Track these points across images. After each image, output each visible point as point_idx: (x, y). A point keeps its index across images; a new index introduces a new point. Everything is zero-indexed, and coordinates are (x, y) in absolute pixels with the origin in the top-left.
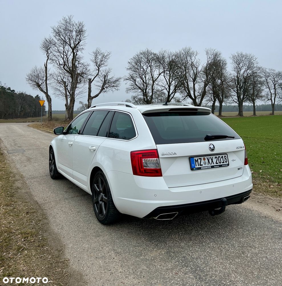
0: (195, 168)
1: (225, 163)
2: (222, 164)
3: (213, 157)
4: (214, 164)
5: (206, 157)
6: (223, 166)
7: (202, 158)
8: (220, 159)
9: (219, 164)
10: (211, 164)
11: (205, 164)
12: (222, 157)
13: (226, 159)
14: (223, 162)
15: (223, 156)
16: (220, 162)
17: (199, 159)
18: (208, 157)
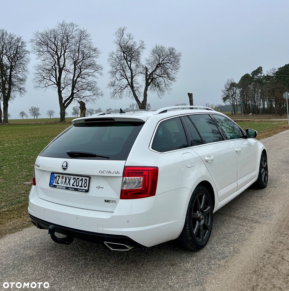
0: (52, 185)
1: (83, 188)
2: (79, 187)
3: (71, 178)
4: (70, 185)
5: (64, 176)
6: (79, 191)
7: (61, 176)
8: (79, 181)
9: (75, 187)
10: (67, 184)
11: (62, 183)
12: (82, 180)
13: (86, 183)
14: (81, 186)
15: (84, 178)
16: (77, 185)
17: (58, 176)
18: (66, 176)
